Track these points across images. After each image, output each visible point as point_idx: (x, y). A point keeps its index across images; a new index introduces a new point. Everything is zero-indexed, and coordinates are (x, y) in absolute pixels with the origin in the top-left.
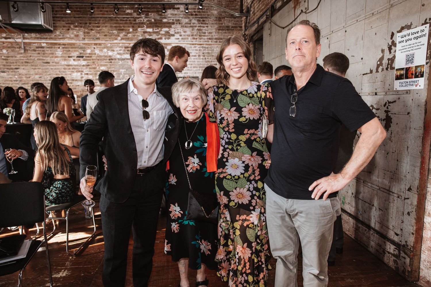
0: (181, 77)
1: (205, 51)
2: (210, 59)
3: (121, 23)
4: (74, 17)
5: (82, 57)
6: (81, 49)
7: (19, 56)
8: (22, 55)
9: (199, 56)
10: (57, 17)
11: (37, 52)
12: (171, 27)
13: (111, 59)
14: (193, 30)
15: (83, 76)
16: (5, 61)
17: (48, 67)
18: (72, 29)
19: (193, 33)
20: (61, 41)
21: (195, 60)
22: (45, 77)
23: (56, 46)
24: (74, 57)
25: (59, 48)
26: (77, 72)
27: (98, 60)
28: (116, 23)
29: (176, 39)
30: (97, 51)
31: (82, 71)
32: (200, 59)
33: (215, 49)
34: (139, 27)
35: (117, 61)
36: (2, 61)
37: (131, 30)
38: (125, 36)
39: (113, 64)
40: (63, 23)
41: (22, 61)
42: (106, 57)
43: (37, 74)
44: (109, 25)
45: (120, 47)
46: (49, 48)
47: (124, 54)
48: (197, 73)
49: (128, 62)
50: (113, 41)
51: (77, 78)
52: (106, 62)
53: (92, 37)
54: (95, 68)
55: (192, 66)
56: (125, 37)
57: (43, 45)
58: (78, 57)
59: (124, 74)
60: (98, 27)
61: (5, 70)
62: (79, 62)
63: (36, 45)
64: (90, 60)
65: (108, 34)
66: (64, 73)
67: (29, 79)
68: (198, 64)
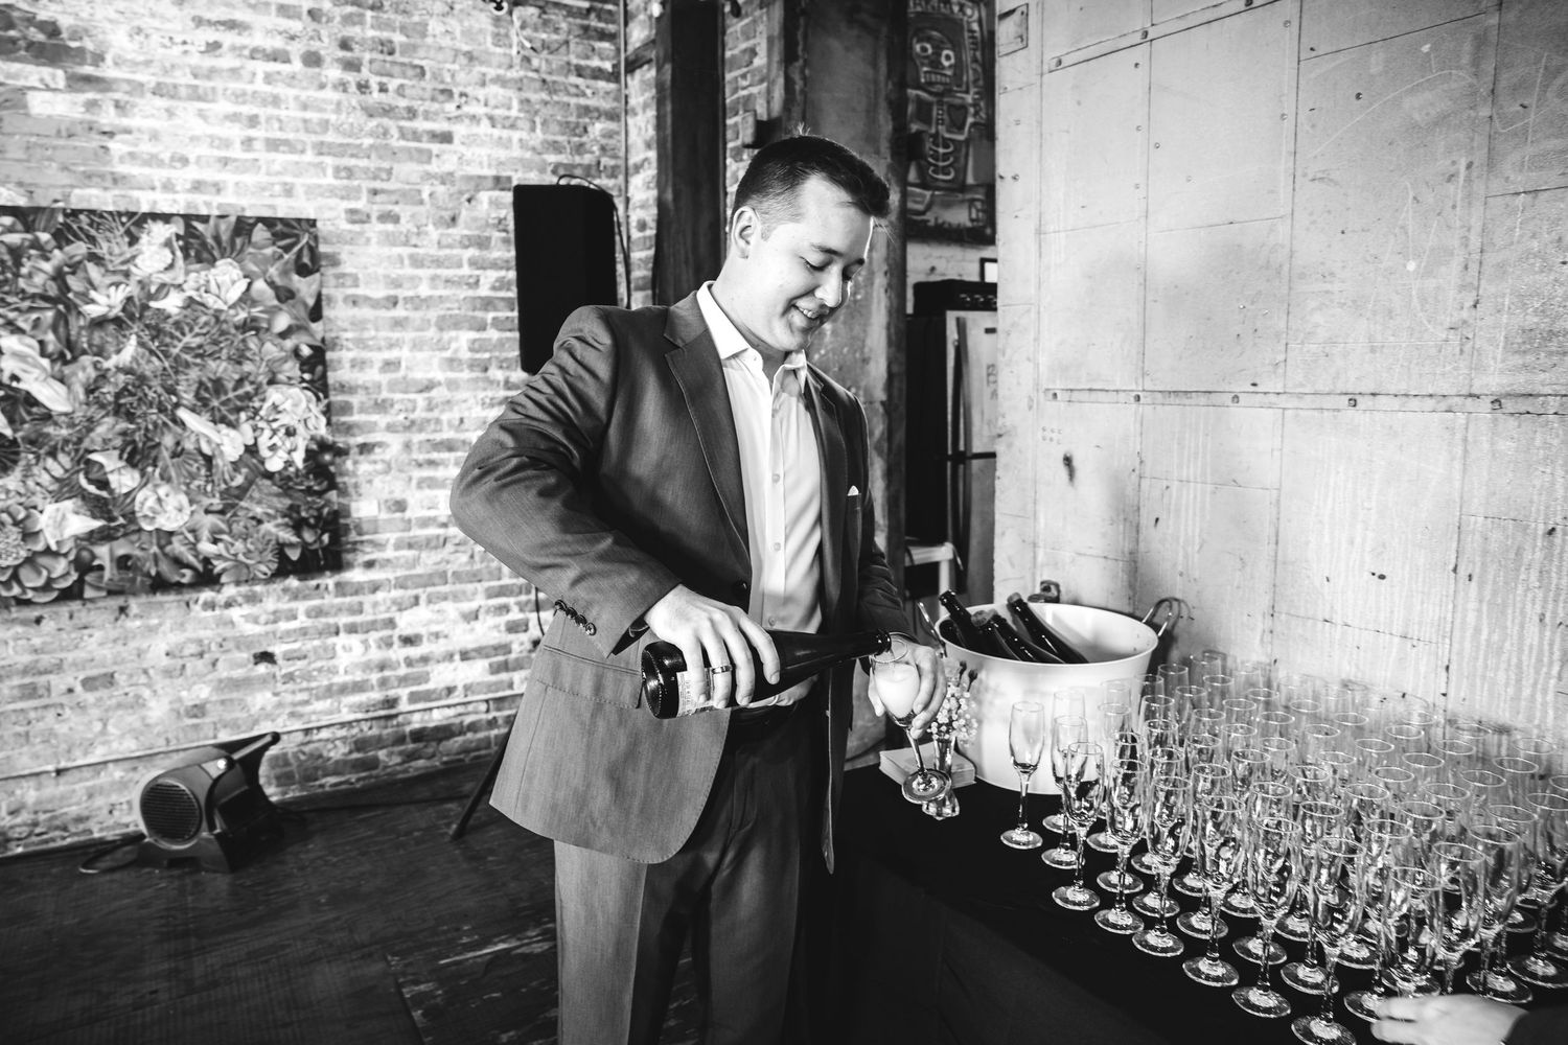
0: (166, 218)
1: (354, 31)
2: (400, 91)
9: (312, 59)
21: (279, 89)
32: (322, 86)
33: (435, 26)
48: (299, 191)
55: (252, 133)
68: (305, 121)
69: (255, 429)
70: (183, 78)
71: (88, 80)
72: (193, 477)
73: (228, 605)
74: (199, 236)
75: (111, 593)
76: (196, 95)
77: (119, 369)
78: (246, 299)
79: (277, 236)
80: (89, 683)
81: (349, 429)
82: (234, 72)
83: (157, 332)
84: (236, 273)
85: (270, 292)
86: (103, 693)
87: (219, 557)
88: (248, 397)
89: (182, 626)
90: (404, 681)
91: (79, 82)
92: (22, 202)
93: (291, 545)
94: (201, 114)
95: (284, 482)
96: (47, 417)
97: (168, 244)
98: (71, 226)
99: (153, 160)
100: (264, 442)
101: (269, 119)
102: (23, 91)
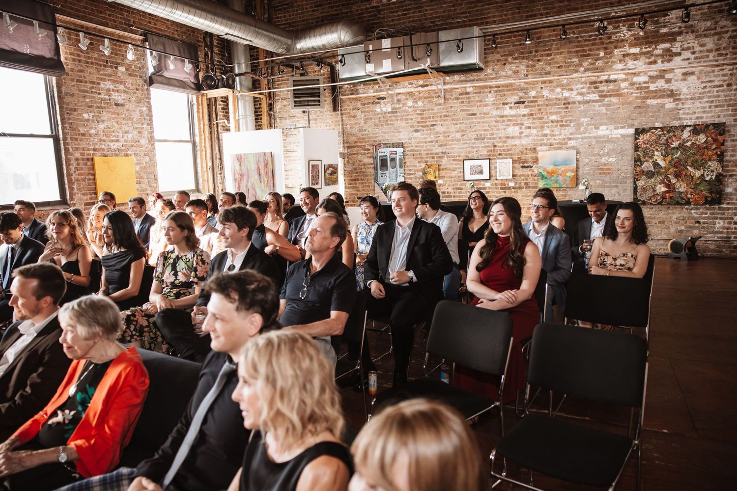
0: (690, 126)
3: (586, 46)
4: (514, 46)
5: (523, 102)
6: (522, 91)
7: (436, 108)
8: (440, 107)
9: (729, 85)
10: (488, 49)
11: (460, 100)
12: (675, 40)
13: (567, 103)
14: (719, 39)
15: (523, 130)
16: (420, 116)
17: (474, 120)
18: (510, 63)
19: (720, 44)
20: (494, 83)
21: (720, 93)
22: (469, 135)
23: (486, 90)
24: (511, 103)
25: (490, 92)
26: (514, 125)
27: (547, 106)
28: (577, 47)
29: (684, 59)
30: (545, 93)
31: (522, 124)
32: (731, 91)
34: (616, 47)
35: (577, 105)
36: (417, 116)
37: (602, 54)
38: (592, 64)
39: (569, 110)
40: (498, 56)
41: (440, 114)
42: (559, 100)
43: (458, 132)
44: (566, 50)
45: (583, 83)
46: (476, 93)
47: (588, 93)
48: (722, 116)
49: (594, 106)
50: (571, 75)
51: (514, 135)
52: (559, 108)
53: (538, 71)
54: (541, 118)
55: (712, 104)
56: (592, 66)
57: (469, 90)
58: (516, 103)
59: (587, 125)
60: (548, 55)
61: (420, 128)
62: (518, 110)
63: (460, 91)
64: (534, 106)
65: (564, 64)
66: (495, 128)
67: (448, 139)
68: (725, 100)
69: (704, 170)
70: (697, 95)
71: (677, 99)
72: (688, 180)
73: (692, 209)
74: (697, 129)
75: (668, 204)
76: (700, 98)
77: (676, 158)
78: (706, 142)
79: (715, 127)
80: (660, 222)
81: (728, 171)
82: (709, 92)
83: (685, 150)
84: (704, 136)
85: (712, 140)
86: (662, 225)
87: (692, 198)
88: (703, 163)
89: (680, 213)
90: (733, 233)
91: (675, 100)
92: (661, 126)
93: (709, 197)
94: (700, 102)
95: (709, 182)
96: (661, 167)
97: (690, 131)
98: (671, 129)
99: (688, 114)
100: (706, 173)
101: (716, 101)
102: (664, 104)
